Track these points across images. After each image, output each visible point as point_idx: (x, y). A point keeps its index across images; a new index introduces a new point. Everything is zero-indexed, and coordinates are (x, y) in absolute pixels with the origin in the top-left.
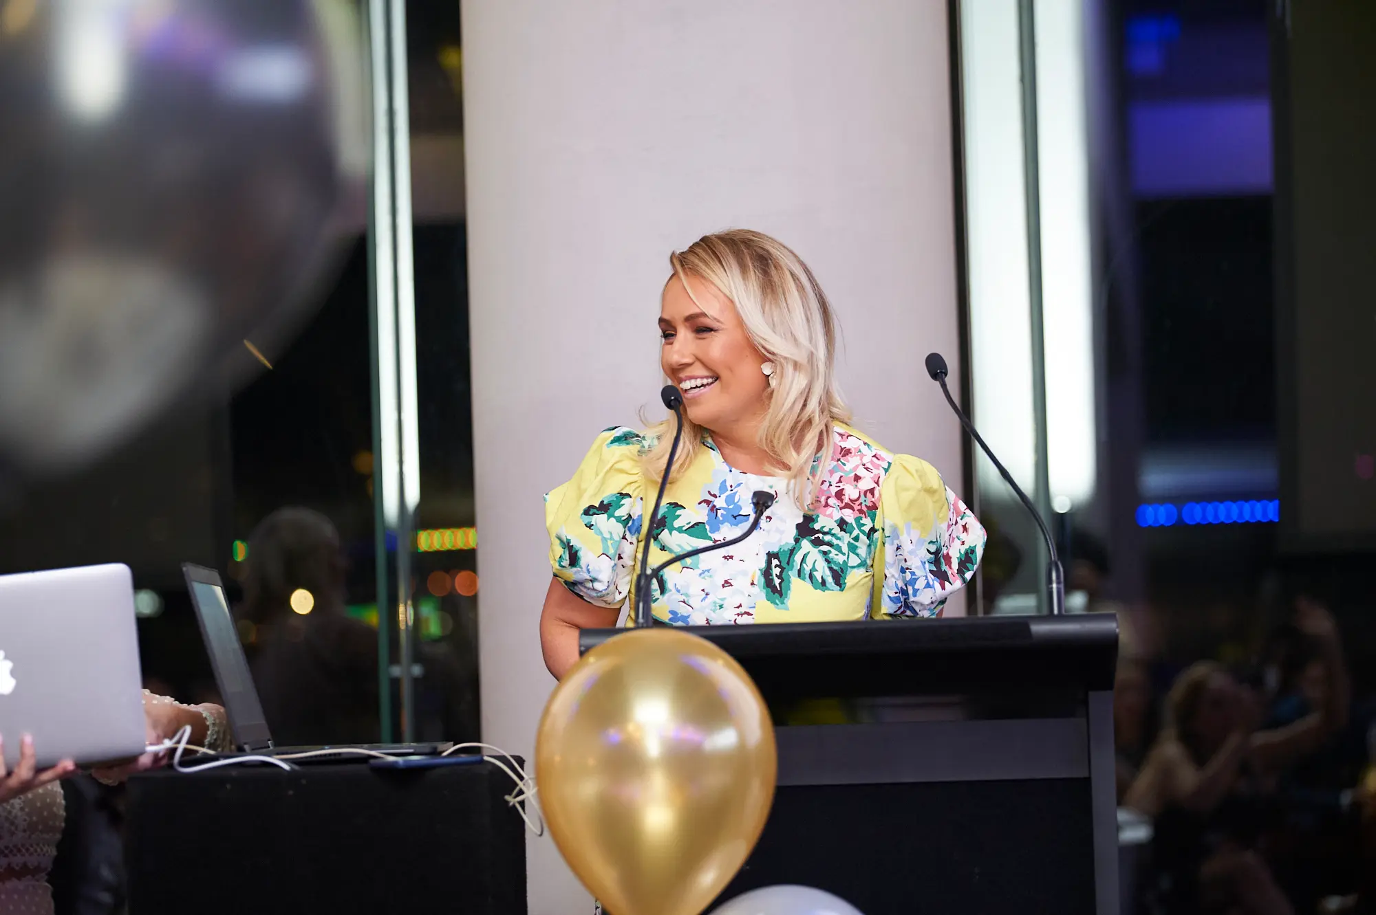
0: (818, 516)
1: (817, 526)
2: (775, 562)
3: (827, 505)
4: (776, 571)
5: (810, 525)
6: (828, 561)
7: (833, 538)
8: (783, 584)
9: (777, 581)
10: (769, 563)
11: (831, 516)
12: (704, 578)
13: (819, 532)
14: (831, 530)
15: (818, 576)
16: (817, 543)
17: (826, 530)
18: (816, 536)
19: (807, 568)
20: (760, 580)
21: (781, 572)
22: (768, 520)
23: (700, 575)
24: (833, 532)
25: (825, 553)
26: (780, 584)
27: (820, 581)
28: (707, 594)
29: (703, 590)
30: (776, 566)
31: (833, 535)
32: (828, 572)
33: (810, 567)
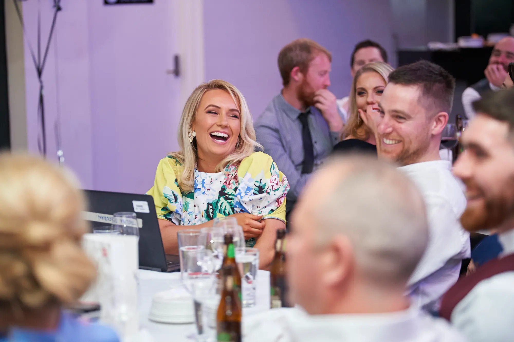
0: (226, 188)
1: (226, 192)
2: (211, 207)
3: (229, 184)
4: (211, 211)
5: (224, 191)
6: (231, 205)
7: (233, 196)
8: (213, 216)
9: (211, 215)
10: (208, 207)
11: (231, 188)
12: (189, 215)
13: (227, 194)
14: (232, 193)
15: (227, 212)
16: (226, 199)
17: (230, 193)
18: (226, 196)
19: (223, 209)
20: (205, 214)
21: (213, 211)
22: (208, 190)
23: (188, 213)
24: (233, 194)
25: (230, 203)
26: (212, 216)
27: (228, 214)
28: (190, 222)
29: (188, 220)
30: (211, 209)
31: (233, 195)
32: (231, 210)
33: (224, 208)
